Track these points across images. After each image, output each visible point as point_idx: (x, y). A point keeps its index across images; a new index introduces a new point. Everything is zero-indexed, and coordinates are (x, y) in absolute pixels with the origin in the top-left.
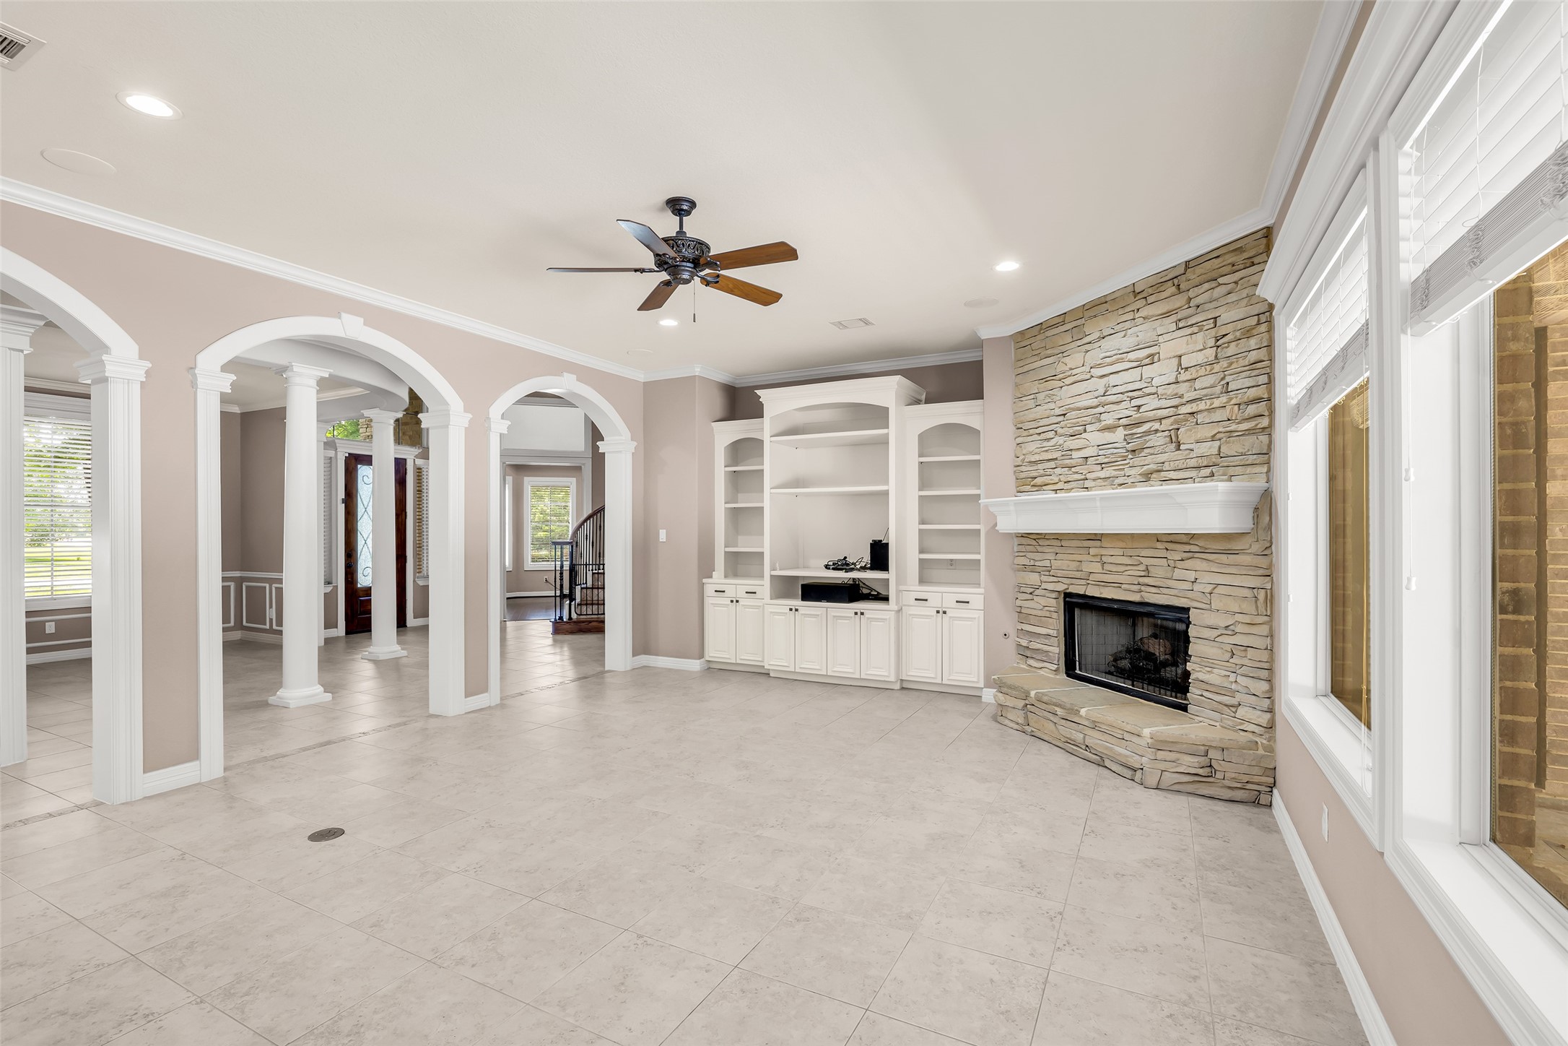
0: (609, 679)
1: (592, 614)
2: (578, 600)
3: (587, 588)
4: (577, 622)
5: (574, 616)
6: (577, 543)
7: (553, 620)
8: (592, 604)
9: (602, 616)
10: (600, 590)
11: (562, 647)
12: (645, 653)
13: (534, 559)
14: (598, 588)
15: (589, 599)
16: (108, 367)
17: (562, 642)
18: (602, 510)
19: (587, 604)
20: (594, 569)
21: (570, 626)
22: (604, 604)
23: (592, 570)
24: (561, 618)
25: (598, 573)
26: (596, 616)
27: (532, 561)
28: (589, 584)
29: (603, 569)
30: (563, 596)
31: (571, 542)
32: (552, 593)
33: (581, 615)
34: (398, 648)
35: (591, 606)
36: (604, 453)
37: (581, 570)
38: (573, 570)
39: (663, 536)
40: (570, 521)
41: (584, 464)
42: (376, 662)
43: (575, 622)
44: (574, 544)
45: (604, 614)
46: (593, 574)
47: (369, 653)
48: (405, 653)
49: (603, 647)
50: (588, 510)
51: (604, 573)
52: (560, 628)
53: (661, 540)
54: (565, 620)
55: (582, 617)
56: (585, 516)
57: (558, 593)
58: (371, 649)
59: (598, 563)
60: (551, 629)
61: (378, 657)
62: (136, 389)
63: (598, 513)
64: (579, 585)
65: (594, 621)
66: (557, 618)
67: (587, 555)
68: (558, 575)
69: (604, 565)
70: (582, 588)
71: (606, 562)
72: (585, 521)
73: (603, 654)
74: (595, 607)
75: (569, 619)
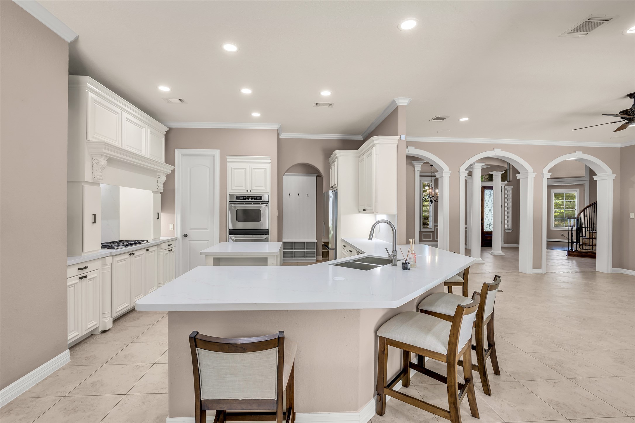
0: (597, 274)
1: (589, 250)
2: (581, 243)
3: (586, 238)
4: (580, 252)
5: (579, 250)
6: (581, 218)
7: (567, 250)
8: (589, 245)
9: (595, 251)
10: (593, 240)
11: (572, 261)
12: (620, 267)
13: (555, 225)
14: (593, 239)
15: (587, 243)
16: (444, 174)
17: (572, 260)
18: (595, 204)
19: (586, 245)
20: (590, 230)
21: (576, 254)
22: (596, 246)
23: (589, 231)
24: (572, 249)
25: (593, 232)
26: (591, 251)
27: (554, 226)
28: (588, 236)
29: (596, 230)
30: (573, 242)
31: (578, 218)
32: (567, 241)
33: (583, 249)
34: (501, 252)
35: (588, 246)
36: (597, 181)
37: (583, 230)
38: (578, 230)
39: (632, 215)
40: (576, 208)
41: (585, 183)
42: (495, 256)
43: (579, 252)
44: (579, 219)
45: (596, 250)
46: (590, 232)
47: (492, 252)
48: (504, 254)
49: (595, 264)
50: (587, 203)
51: (596, 232)
52: (570, 254)
53: (631, 218)
54: (574, 251)
55: (583, 250)
56: (585, 206)
57: (570, 241)
58: (492, 251)
59: (593, 227)
60: (566, 254)
61: (495, 254)
62: (448, 178)
63: (593, 206)
64: (581, 236)
65: (590, 253)
66: (570, 249)
67: (586, 223)
68: (570, 232)
69: (596, 228)
70: (583, 238)
71: (597, 227)
72: (586, 208)
73: (595, 266)
74: (591, 247)
75: (576, 251)
